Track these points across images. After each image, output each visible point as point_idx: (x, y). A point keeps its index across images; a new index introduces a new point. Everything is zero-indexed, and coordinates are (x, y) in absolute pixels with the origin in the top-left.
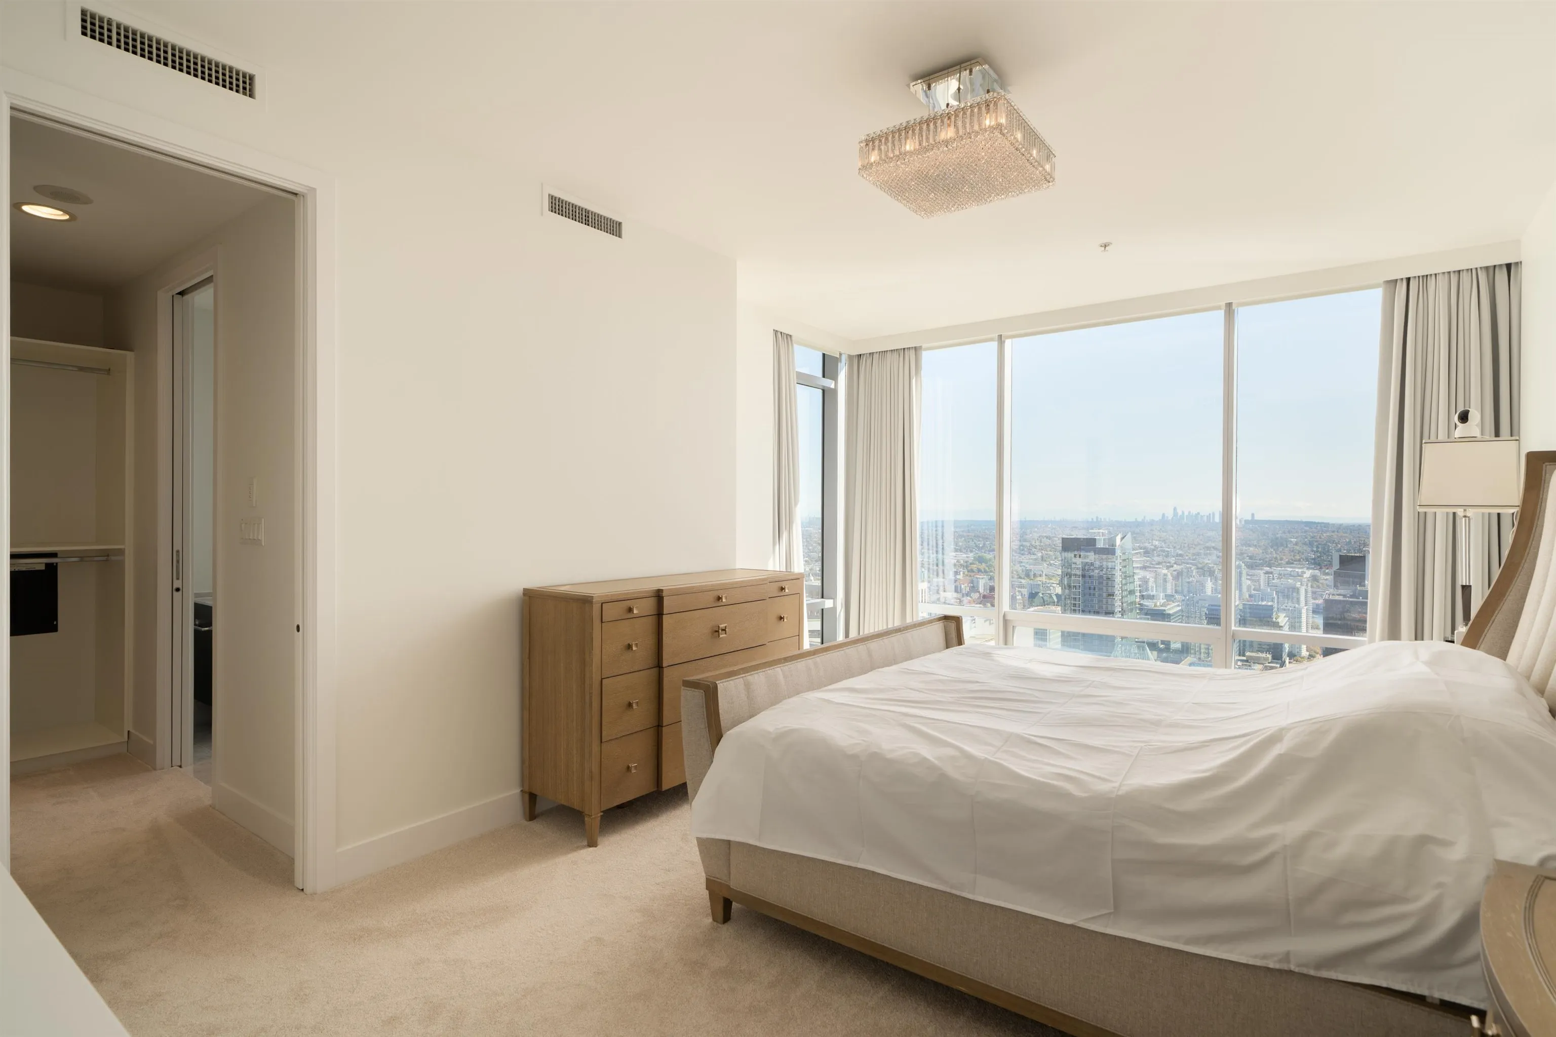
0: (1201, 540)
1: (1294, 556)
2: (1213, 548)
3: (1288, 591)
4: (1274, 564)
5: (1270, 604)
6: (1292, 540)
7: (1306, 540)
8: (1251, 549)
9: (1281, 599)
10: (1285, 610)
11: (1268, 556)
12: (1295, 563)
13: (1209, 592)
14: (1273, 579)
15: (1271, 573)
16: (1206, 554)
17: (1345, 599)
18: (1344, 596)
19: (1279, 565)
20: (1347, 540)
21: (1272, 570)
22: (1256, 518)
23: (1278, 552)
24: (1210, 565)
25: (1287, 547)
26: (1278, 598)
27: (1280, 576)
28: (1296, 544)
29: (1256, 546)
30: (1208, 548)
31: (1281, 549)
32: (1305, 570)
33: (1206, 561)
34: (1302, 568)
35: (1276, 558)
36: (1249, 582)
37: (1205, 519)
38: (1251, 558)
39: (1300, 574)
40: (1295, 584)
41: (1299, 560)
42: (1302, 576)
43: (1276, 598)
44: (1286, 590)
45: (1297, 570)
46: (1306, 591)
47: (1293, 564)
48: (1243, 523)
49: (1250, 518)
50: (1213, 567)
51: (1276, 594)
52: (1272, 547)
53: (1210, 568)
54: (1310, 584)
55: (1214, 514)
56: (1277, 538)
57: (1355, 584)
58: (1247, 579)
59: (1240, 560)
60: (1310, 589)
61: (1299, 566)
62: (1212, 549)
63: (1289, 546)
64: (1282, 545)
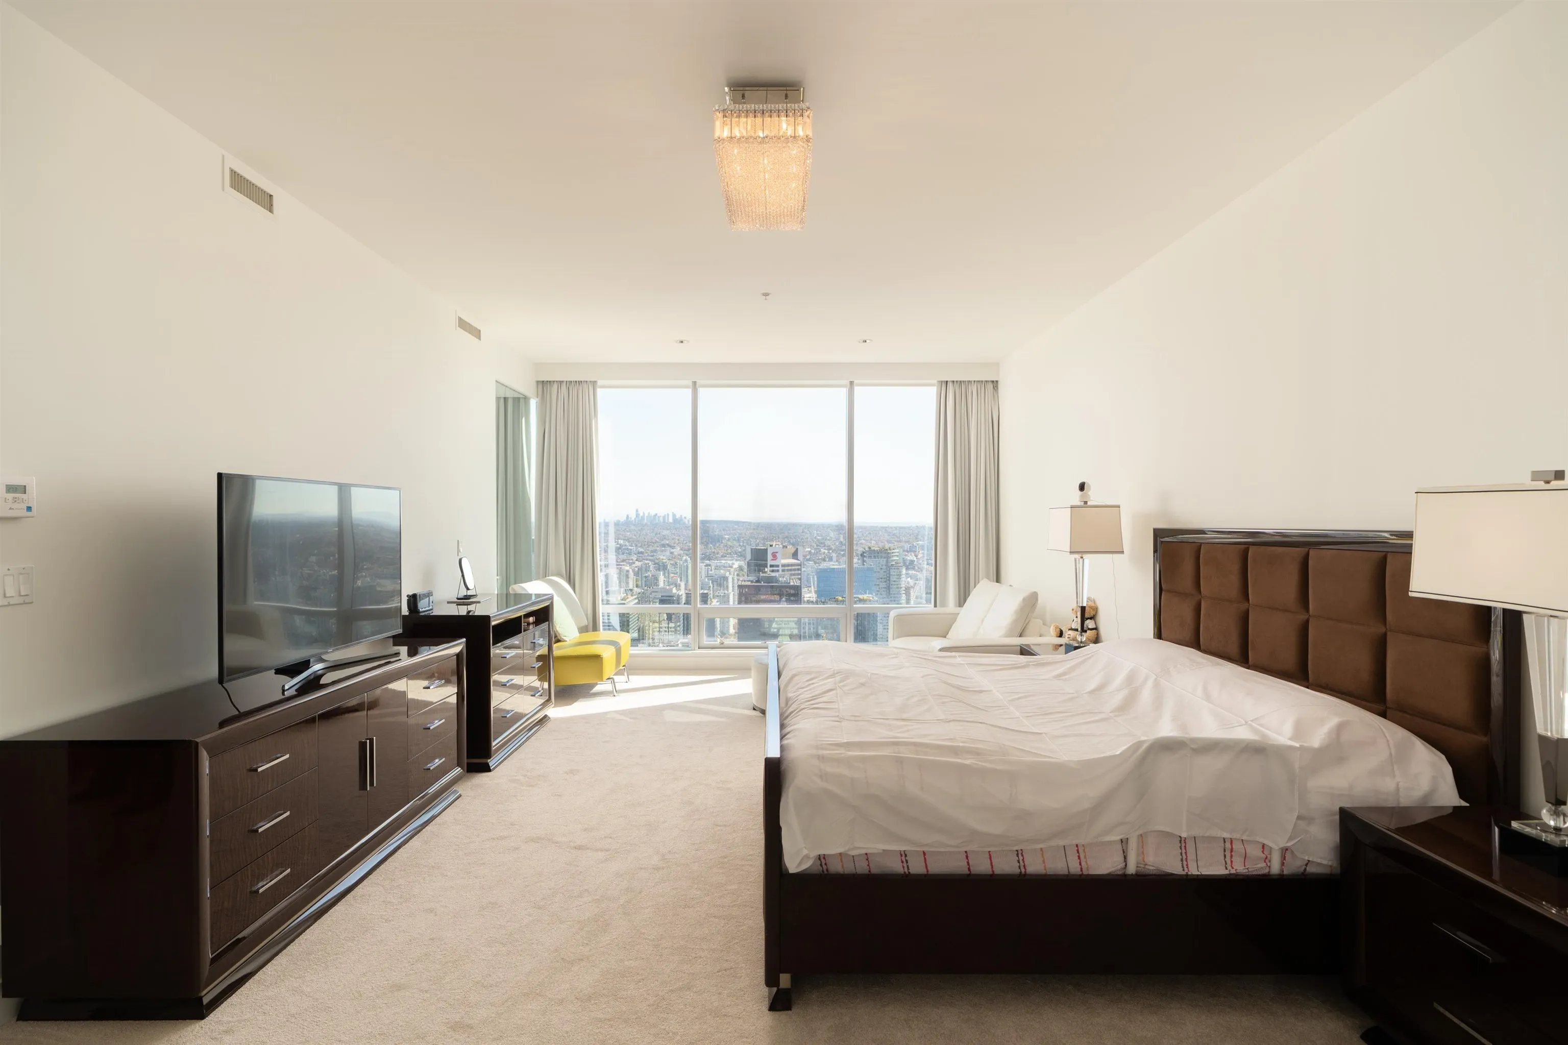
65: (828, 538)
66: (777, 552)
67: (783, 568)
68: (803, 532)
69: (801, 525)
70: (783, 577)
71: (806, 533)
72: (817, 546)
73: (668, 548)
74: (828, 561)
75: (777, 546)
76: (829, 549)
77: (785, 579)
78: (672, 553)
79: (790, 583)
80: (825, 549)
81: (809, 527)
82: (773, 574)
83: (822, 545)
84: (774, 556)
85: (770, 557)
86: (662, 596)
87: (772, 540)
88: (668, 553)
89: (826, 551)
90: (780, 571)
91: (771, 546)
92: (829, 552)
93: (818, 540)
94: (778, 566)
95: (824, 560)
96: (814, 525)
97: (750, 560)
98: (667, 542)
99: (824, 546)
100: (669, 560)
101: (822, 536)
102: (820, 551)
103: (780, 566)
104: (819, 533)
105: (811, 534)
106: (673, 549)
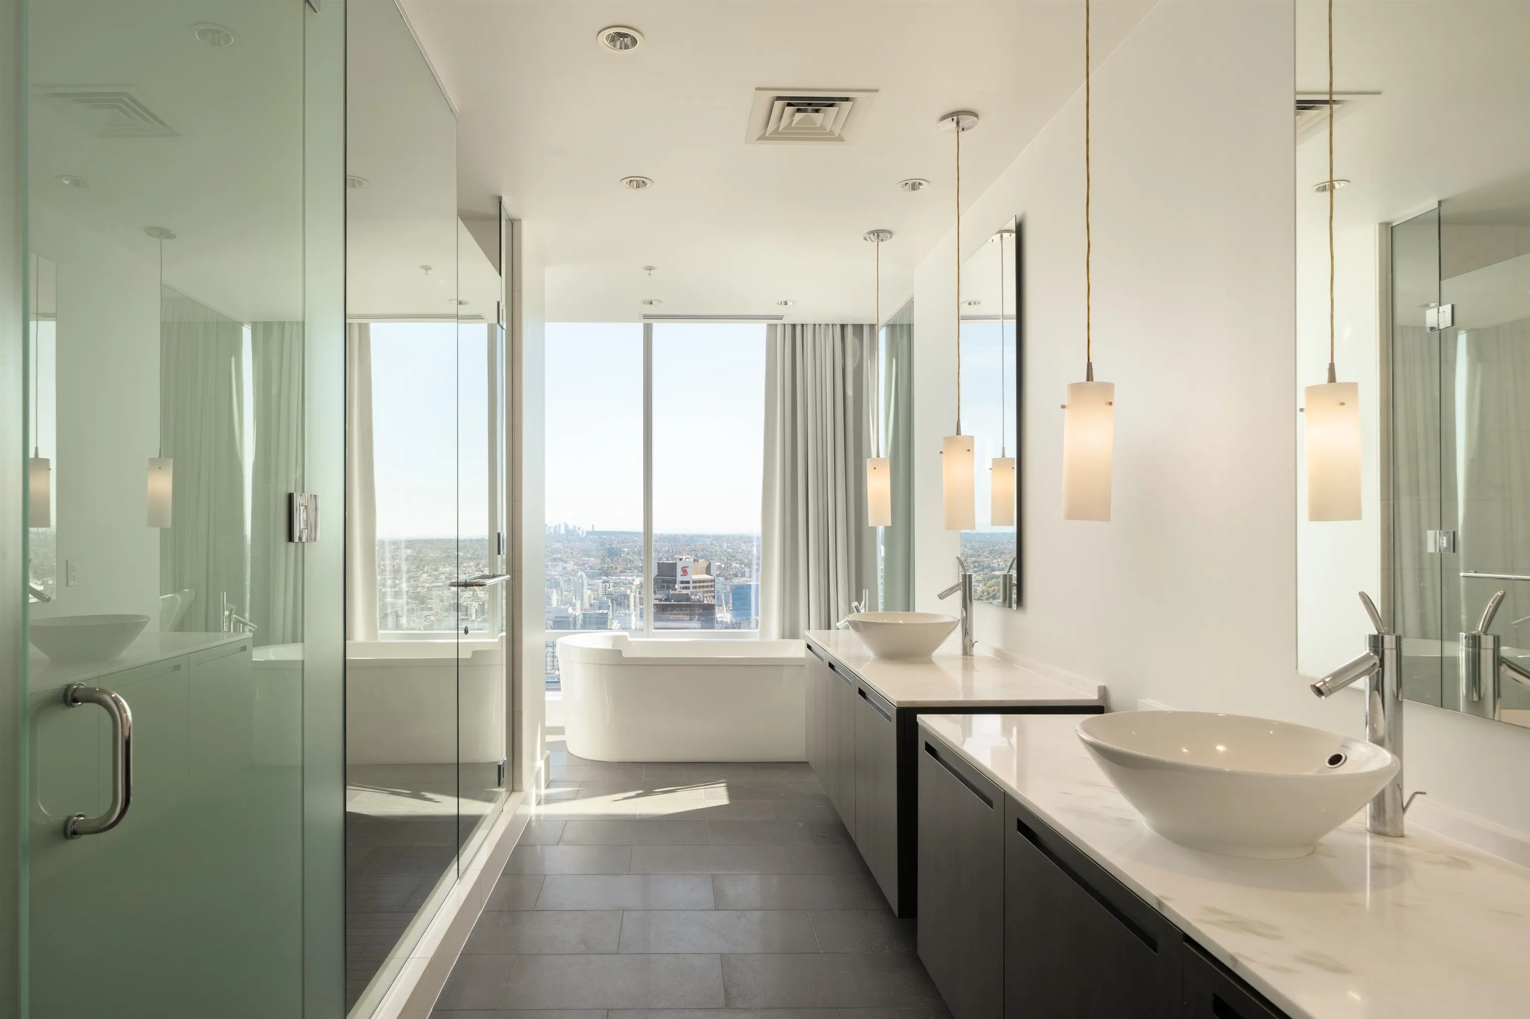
0: (548, 552)
1: (626, 565)
2: (560, 559)
3: (621, 599)
4: (610, 573)
5: (605, 611)
6: (625, 549)
7: (636, 549)
8: (592, 559)
9: (615, 607)
10: (618, 616)
11: (605, 566)
12: (627, 571)
13: (554, 603)
14: (609, 588)
15: (608, 582)
16: (554, 566)
17: (660, 603)
18: (660, 600)
19: (614, 574)
20: (667, 549)
21: (609, 579)
22: (596, 529)
23: (614, 562)
24: (556, 577)
25: (621, 556)
26: (613, 606)
27: (616, 584)
28: (628, 554)
29: (595, 556)
30: (555, 560)
31: (615, 559)
32: (635, 578)
33: (554, 573)
34: (632, 576)
35: (612, 567)
36: (589, 592)
37: (552, 530)
38: (591, 568)
39: (631, 581)
40: (626, 592)
41: (630, 569)
42: (632, 584)
43: (611, 605)
44: (619, 598)
45: (629, 578)
46: (635, 597)
47: (625, 572)
48: (585, 534)
49: (590, 529)
50: (559, 578)
51: (611, 601)
52: (608, 557)
53: (555, 579)
54: (637, 591)
55: (560, 525)
56: (613, 548)
57: (668, 588)
58: (588, 589)
59: (582, 570)
60: (638, 596)
61: (630, 574)
62: (558, 560)
63: (622, 555)
64: (617, 555)
65: (740, 551)
66: (687, 567)
67: (695, 585)
68: (711, 544)
69: (709, 537)
70: (696, 595)
71: (715, 546)
72: (728, 559)
73: (561, 563)
74: (741, 577)
75: (687, 560)
76: (741, 564)
77: (698, 597)
78: (564, 568)
79: (703, 601)
80: (737, 563)
81: (718, 538)
82: (685, 592)
83: (733, 559)
84: (685, 572)
85: (679, 572)
86: (557, 617)
87: (680, 553)
88: (560, 568)
89: (738, 566)
90: (691, 588)
91: (681, 559)
92: (741, 567)
93: (729, 553)
94: (688, 582)
95: (736, 575)
96: (724, 536)
97: (657, 576)
98: (559, 556)
99: (735, 560)
100: (562, 576)
101: (732, 549)
102: (731, 565)
103: (691, 582)
104: (730, 545)
105: (720, 546)
106: (565, 563)
